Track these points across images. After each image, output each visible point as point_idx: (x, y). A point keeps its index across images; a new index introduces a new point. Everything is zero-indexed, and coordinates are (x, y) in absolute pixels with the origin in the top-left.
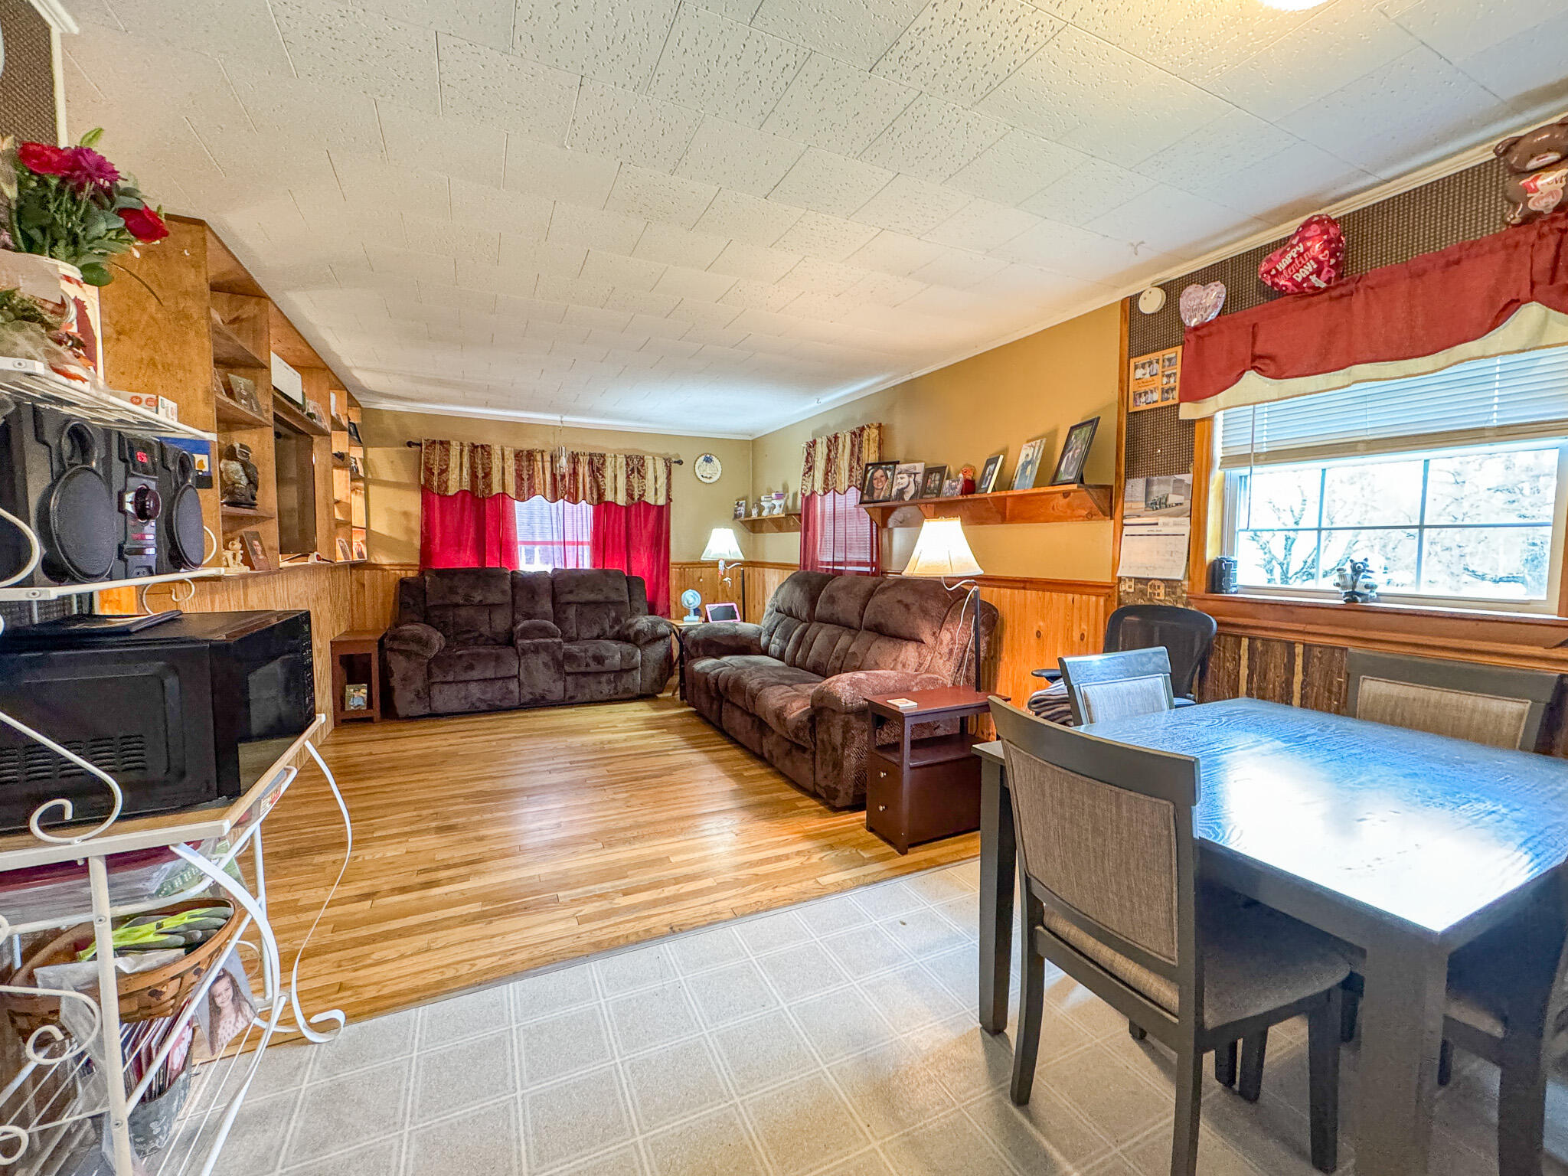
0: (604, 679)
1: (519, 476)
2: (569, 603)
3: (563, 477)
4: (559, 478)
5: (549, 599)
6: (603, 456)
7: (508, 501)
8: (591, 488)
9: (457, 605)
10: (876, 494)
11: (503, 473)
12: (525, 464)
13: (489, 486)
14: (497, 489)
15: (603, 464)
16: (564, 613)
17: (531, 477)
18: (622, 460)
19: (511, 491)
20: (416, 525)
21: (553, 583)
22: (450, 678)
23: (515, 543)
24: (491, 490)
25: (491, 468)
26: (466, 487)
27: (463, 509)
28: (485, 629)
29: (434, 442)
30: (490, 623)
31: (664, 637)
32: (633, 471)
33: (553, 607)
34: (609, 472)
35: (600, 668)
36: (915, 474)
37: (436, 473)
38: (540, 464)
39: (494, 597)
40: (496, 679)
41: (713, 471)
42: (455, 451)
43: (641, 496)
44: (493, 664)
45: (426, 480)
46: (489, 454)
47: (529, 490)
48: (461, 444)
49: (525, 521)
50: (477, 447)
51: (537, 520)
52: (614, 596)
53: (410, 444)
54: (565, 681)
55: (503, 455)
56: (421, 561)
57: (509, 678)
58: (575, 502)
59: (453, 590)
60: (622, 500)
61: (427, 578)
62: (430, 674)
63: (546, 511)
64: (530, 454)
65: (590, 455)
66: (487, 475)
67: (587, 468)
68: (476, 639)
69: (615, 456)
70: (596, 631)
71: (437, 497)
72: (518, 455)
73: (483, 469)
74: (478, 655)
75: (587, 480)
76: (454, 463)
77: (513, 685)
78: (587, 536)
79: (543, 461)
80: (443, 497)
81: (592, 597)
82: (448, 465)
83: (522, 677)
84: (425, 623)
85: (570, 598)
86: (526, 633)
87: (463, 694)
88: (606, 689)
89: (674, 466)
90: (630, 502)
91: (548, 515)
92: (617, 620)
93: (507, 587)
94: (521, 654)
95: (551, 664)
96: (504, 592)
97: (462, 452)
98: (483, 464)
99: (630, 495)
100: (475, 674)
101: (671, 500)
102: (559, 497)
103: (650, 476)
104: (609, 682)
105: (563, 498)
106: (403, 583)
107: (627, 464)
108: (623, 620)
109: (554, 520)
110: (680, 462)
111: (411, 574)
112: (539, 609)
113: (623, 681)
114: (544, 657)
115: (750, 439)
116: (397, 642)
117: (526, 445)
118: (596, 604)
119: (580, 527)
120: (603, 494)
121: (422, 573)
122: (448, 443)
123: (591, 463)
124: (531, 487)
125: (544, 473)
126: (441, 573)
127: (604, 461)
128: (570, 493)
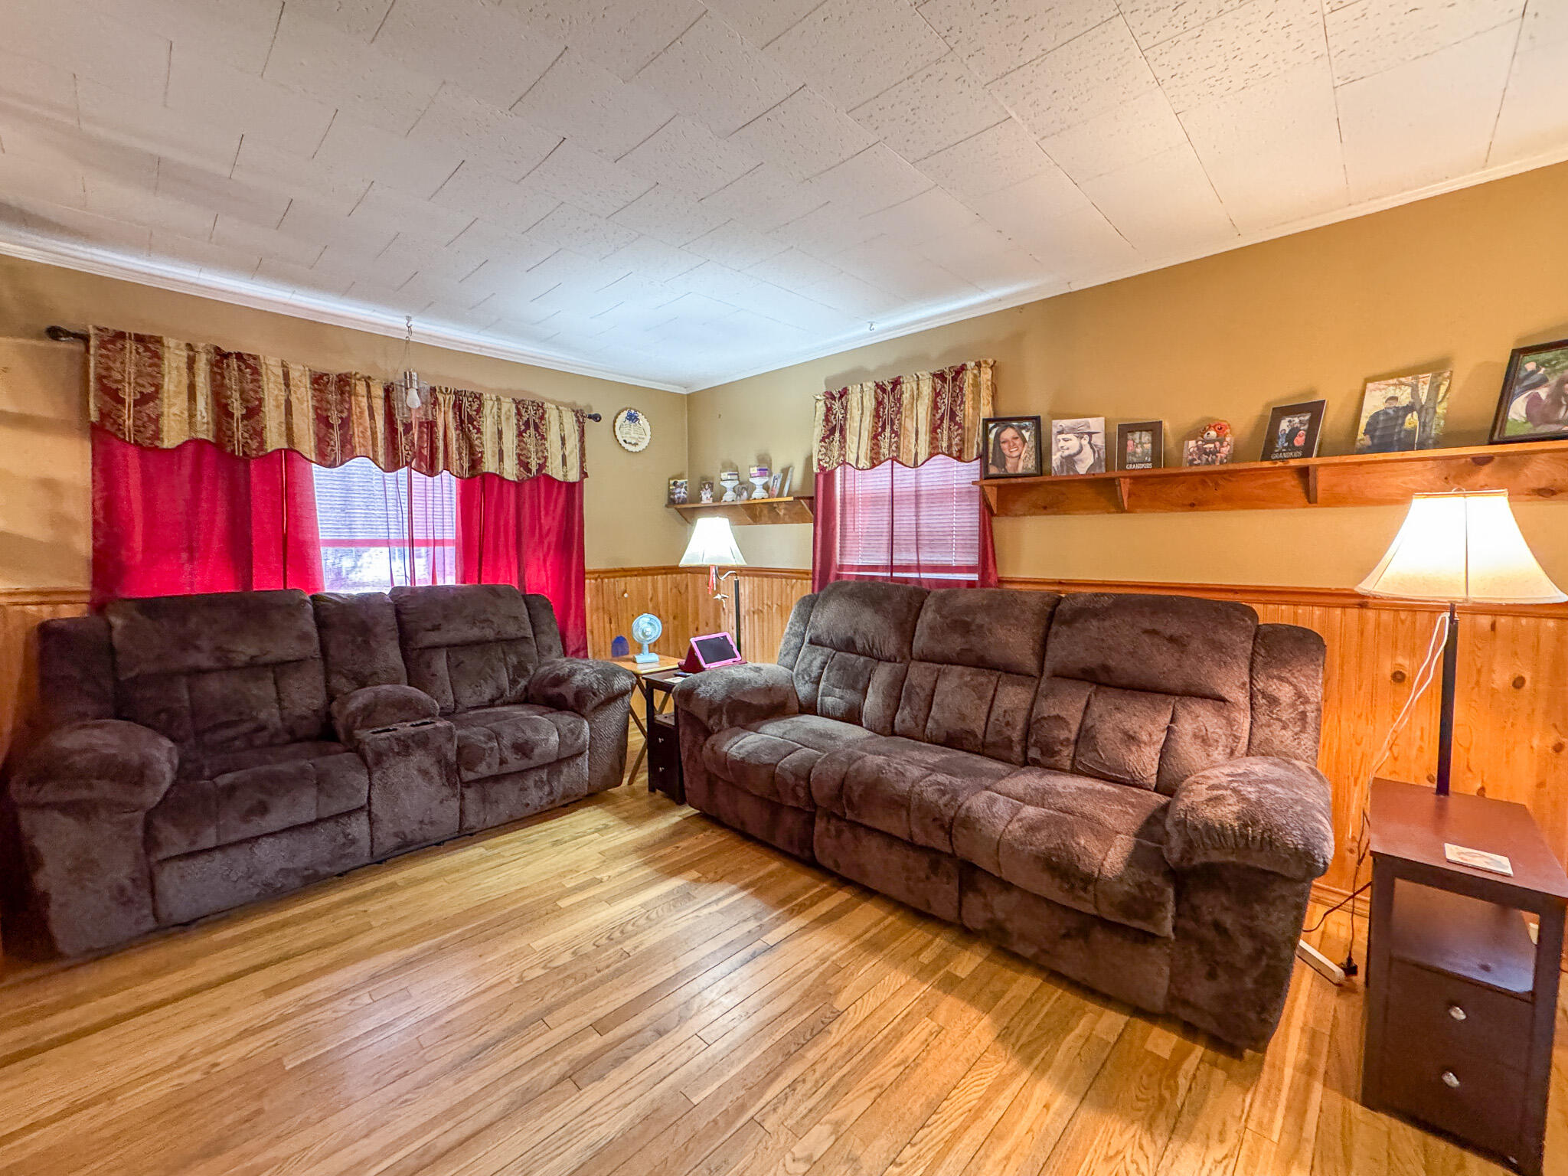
0: (533, 778)
1: (322, 420)
2: (436, 647)
3: (408, 428)
4: (401, 429)
5: (396, 643)
6: (478, 397)
7: (300, 464)
8: (459, 449)
9: (199, 672)
10: (1009, 465)
11: (289, 411)
12: (333, 397)
13: (258, 433)
14: (274, 441)
15: (478, 411)
16: (429, 667)
17: (345, 423)
18: (508, 406)
19: (307, 445)
20: (80, 509)
21: (398, 613)
22: (209, 838)
23: (315, 544)
24: (262, 443)
25: (261, 400)
26: (205, 431)
27: (196, 479)
28: (269, 715)
29: (121, 335)
30: (279, 700)
31: (624, 693)
32: (527, 424)
33: (405, 658)
34: (488, 425)
35: (524, 764)
36: (1090, 434)
37: (129, 400)
38: (364, 402)
39: (284, 648)
40: (319, 821)
41: (639, 435)
42: (174, 359)
43: (541, 467)
44: (314, 791)
45: (103, 415)
46: (256, 371)
47: (343, 446)
48: (190, 347)
49: (337, 502)
50: (227, 356)
51: (358, 502)
52: (511, 630)
53: (54, 333)
54: (463, 797)
55: (286, 376)
56: (95, 583)
57: (349, 813)
58: (432, 471)
59: (186, 643)
60: (510, 471)
61: (117, 622)
62: (150, 842)
63: (377, 488)
64: (344, 383)
65: (456, 393)
66: (253, 412)
67: (451, 414)
68: (249, 736)
69: (498, 399)
70: (488, 692)
71: (132, 452)
72: (318, 381)
73: (244, 400)
74: (276, 779)
75: (453, 434)
76: (173, 382)
77: (359, 827)
78: (450, 529)
79: (369, 396)
80: (152, 453)
81: (474, 633)
82: (158, 387)
83: (376, 808)
84: (118, 717)
85: (434, 638)
86: (368, 715)
87: (242, 869)
88: (535, 797)
89: (589, 423)
90: (525, 475)
91: (379, 494)
92: (520, 670)
93: (309, 625)
94: (371, 762)
95: (434, 771)
96: (304, 637)
97: (191, 363)
98: (242, 392)
99: (524, 464)
100: (274, 820)
101: (586, 475)
102: (402, 459)
103: (553, 437)
104: (539, 785)
105: (408, 464)
106: (47, 632)
107: (519, 413)
108: (530, 667)
109: (391, 503)
110: (596, 418)
111: (67, 612)
112: (379, 665)
113: (563, 778)
114: (420, 758)
115: (684, 392)
116: (49, 786)
117: (334, 365)
118: (481, 644)
119: (438, 516)
120: (481, 459)
121: (99, 607)
122: (159, 341)
123: (458, 407)
124: (346, 442)
125: (372, 417)
126: (150, 607)
127: (481, 405)
128: (419, 456)
